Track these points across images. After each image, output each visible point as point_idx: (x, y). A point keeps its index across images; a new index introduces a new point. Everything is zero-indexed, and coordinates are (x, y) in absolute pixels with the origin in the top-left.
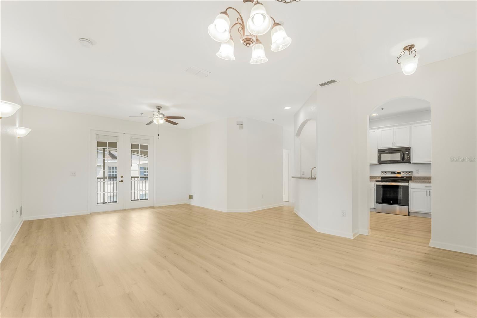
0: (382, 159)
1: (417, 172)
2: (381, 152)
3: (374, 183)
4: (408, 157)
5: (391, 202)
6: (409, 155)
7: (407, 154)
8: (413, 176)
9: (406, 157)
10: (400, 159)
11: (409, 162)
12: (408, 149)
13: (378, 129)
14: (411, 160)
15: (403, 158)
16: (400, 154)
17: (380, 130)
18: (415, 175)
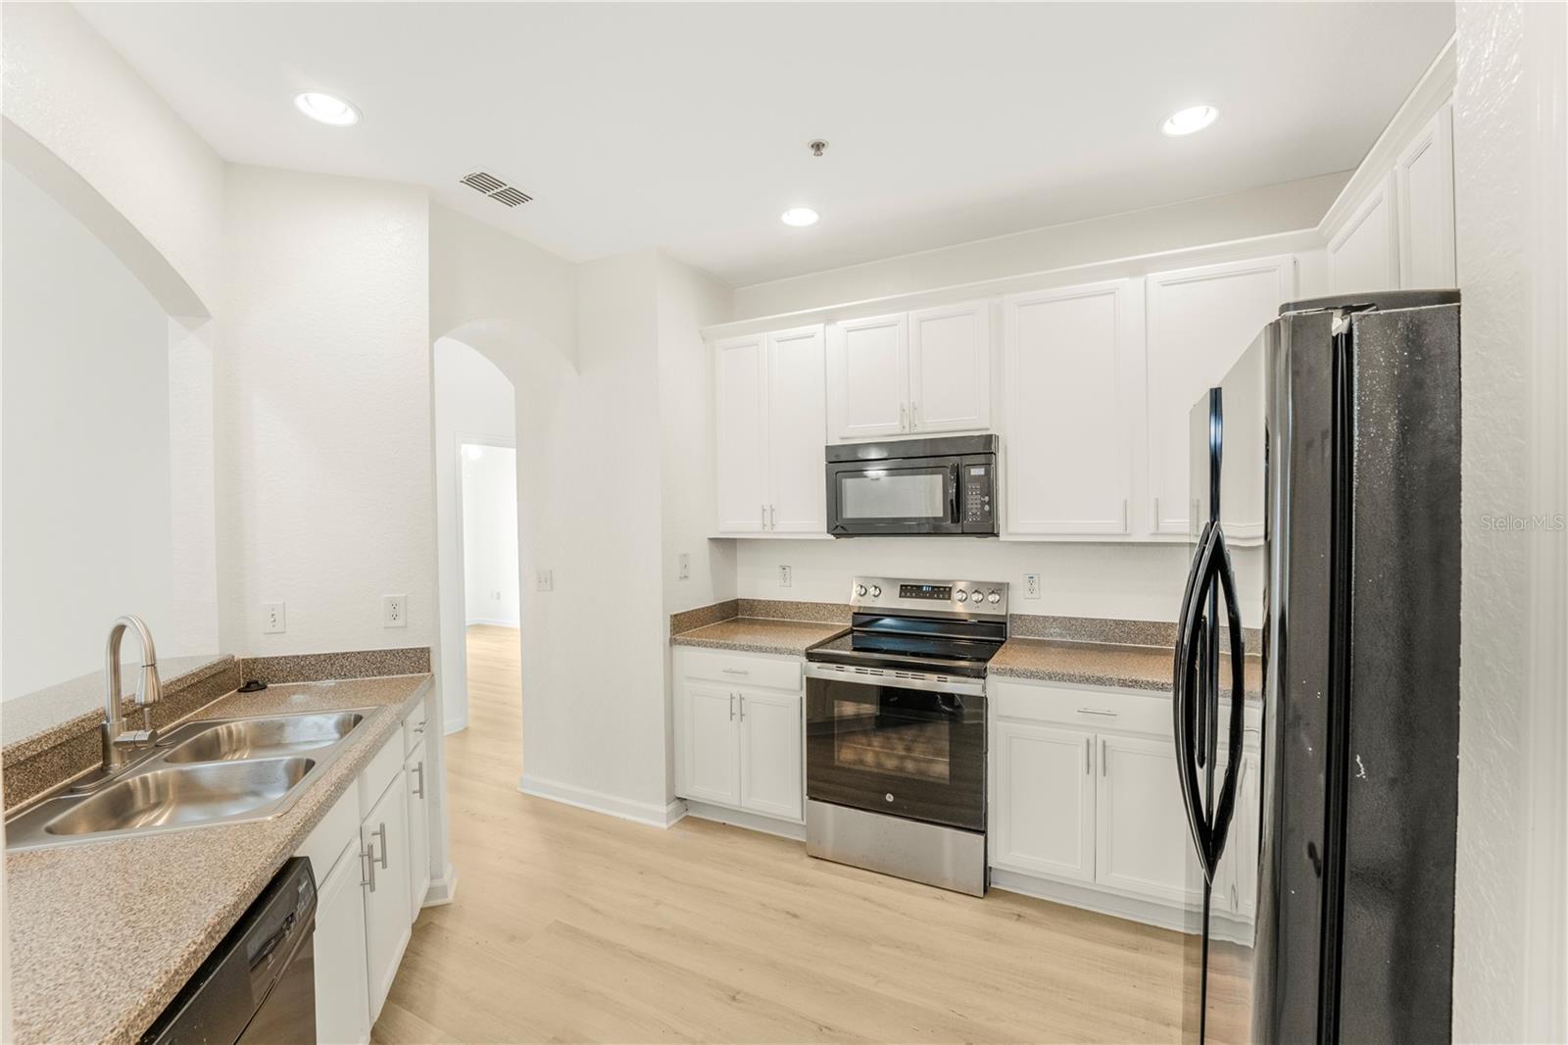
0: (851, 512)
1: (1031, 591)
2: (844, 463)
3: (797, 665)
4: (983, 504)
5: (890, 798)
6: (988, 487)
7: (977, 478)
8: (1011, 612)
9: (973, 502)
10: (940, 514)
11: (987, 529)
12: (985, 448)
13: (830, 318)
14: (1001, 522)
15: (956, 507)
16: (941, 476)
17: (842, 324)
18: (1023, 604)
